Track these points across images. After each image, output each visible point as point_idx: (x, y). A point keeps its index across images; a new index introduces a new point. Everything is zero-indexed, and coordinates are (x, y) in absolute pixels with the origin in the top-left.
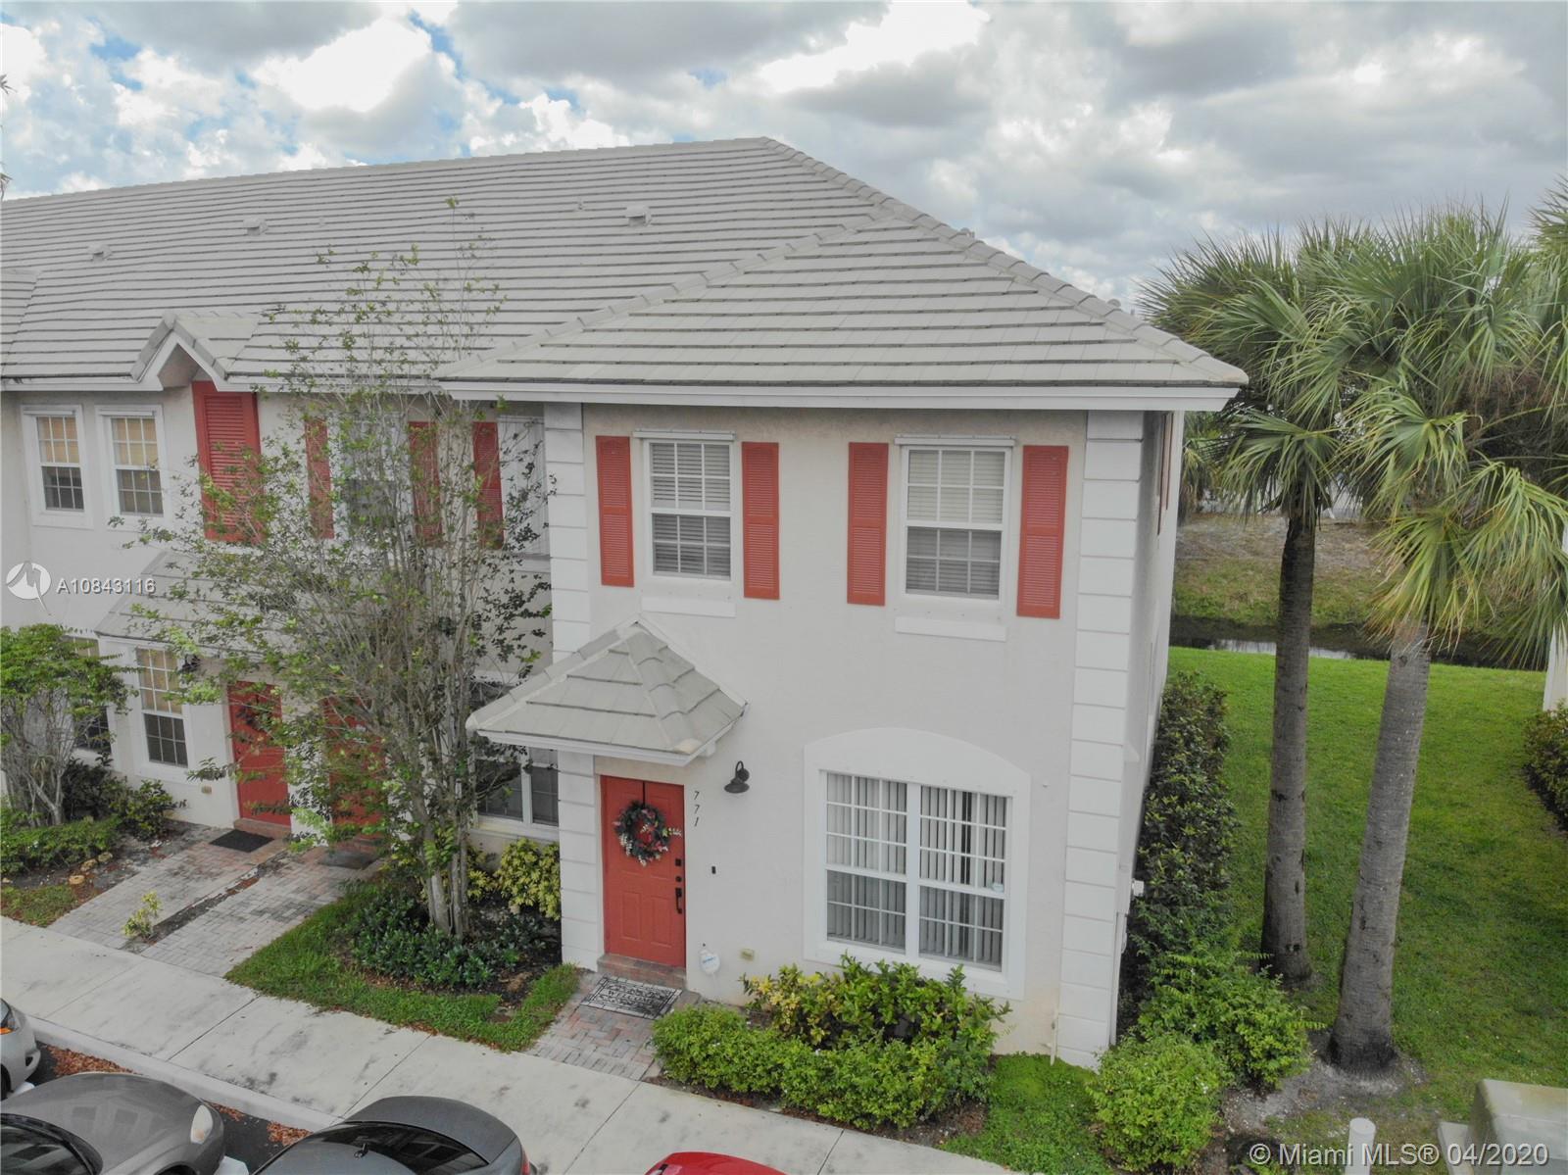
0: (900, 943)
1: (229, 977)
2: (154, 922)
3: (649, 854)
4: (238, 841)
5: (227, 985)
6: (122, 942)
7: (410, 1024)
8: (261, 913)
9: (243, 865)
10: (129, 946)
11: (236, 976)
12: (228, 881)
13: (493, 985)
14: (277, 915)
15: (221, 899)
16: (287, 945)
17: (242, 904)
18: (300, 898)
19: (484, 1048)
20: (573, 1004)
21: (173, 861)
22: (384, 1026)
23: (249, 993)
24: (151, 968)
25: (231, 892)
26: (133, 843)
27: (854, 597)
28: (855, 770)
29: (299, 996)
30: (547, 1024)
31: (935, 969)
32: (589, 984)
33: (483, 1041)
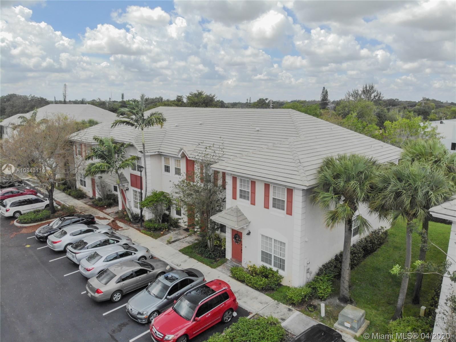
0: (271, 264)
1: (179, 251)
2: (171, 241)
3: (238, 243)
4: (187, 230)
5: (178, 252)
6: (166, 243)
7: (201, 262)
8: (186, 242)
9: (186, 234)
10: (167, 244)
11: (180, 251)
12: (183, 236)
13: (214, 259)
14: (189, 243)
15: (182, 239)
16: (188, 247)
17: (184, 240)
18: (193, 241)
19: (209, 267)
20: (224, 264)
21: (177, 232)
22: (197, 261)
23: (181, 253)
24: (169, 247)
25: (184, 238)
26: (172, 228)
27: (265, 207)
28: (265, 235)
29: (187, 255)
30: (219, 266)
31: (275, 269)
32: (228, 262)
33: (209, 266)
